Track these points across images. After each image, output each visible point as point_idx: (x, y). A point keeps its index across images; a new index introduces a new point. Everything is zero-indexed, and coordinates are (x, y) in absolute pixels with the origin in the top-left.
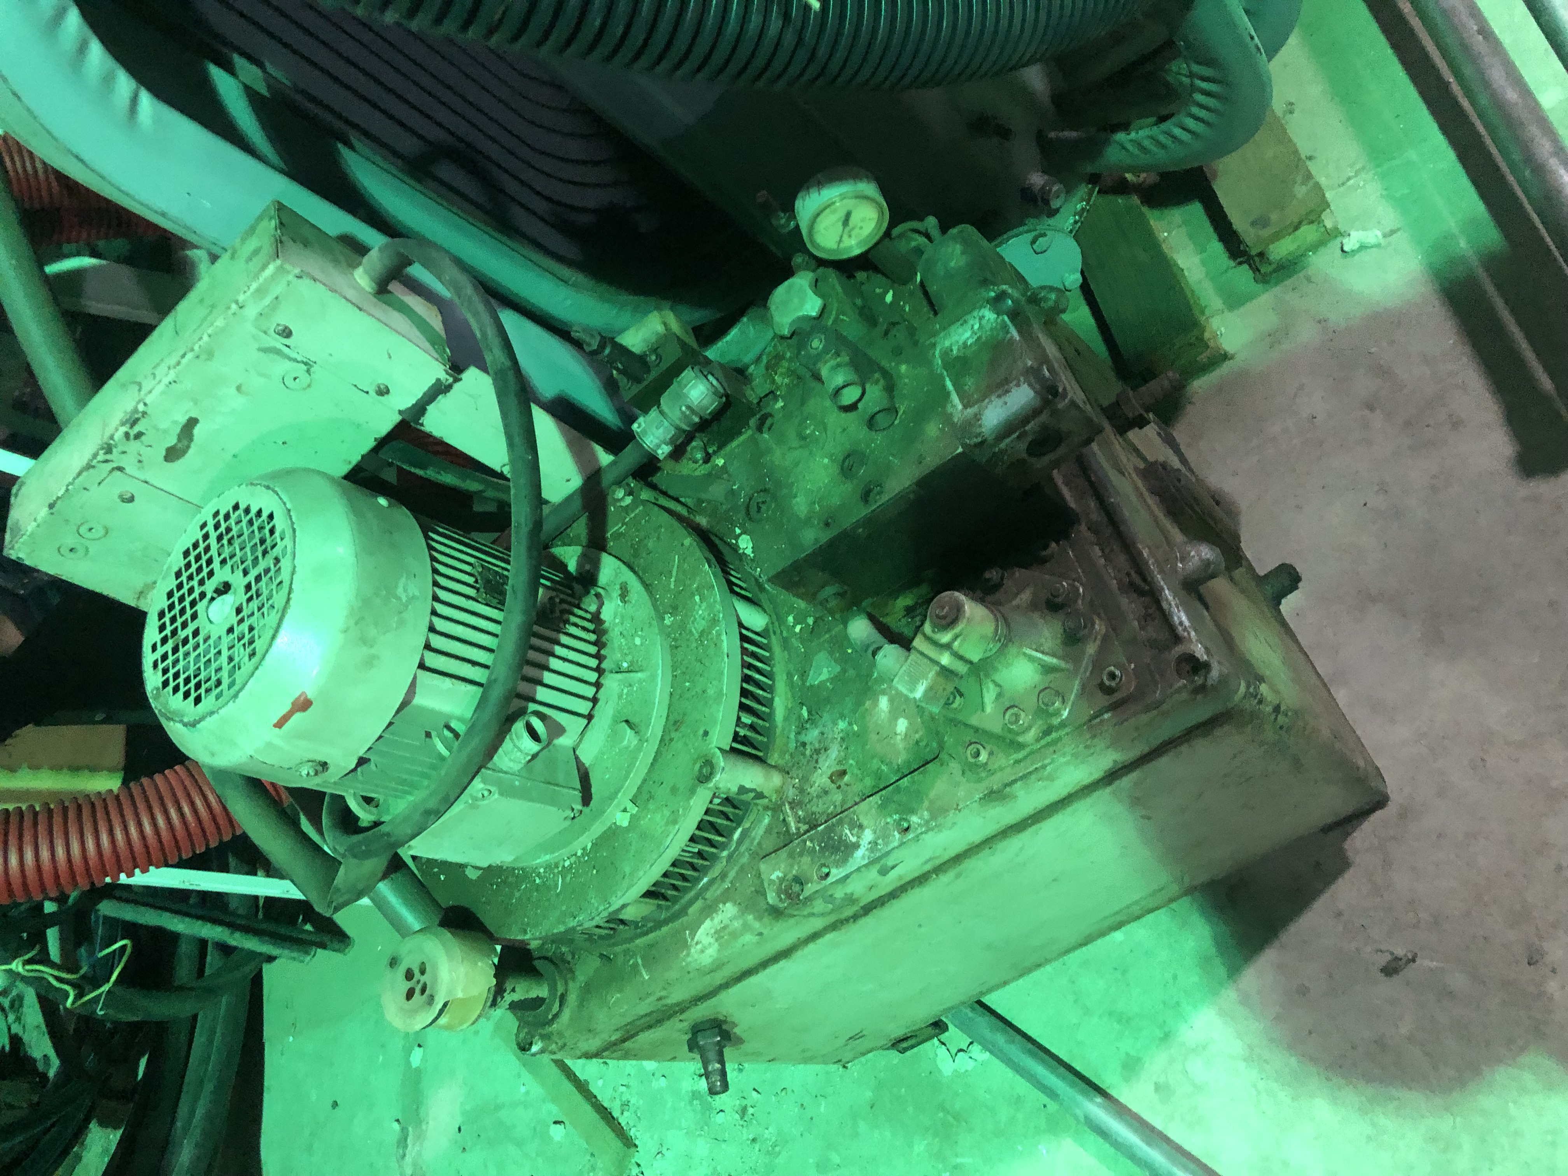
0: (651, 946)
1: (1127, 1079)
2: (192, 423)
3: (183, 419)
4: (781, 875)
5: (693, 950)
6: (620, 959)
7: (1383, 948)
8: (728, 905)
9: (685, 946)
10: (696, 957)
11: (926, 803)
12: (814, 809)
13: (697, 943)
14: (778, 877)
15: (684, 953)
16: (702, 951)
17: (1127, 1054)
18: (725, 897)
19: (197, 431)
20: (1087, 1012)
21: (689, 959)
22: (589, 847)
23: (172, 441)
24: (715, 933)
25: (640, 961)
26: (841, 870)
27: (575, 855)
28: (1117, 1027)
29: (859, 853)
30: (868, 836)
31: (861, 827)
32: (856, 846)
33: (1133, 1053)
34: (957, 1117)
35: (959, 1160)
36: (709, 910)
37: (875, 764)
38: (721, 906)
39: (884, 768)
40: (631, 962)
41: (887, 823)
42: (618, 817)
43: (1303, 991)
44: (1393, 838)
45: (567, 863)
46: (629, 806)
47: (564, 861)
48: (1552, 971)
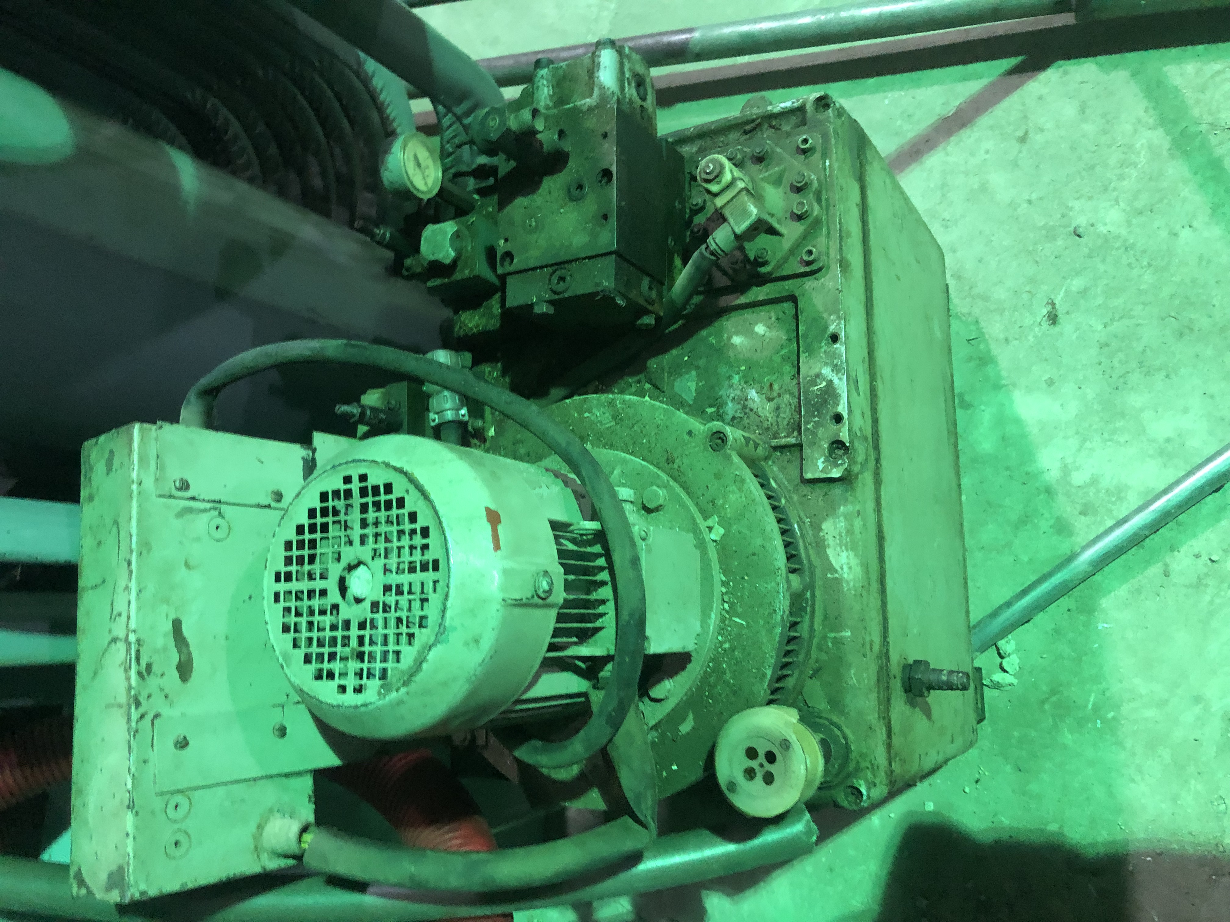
0: (826, 617)
1: (1071, 534)
2: (177, 625)
3: (169, 627)
4: (822, 459)
5: (845, 576)
6: (824, 657)
7: (1039, 320)
8: (823, 527)
9: (838, 581)
10: (851, 577)
11: (825, 315)
12: (785, 422)
13: (842, 569)
14: (823, 463)
15: (845, 585)
16: (850, 568)
17: (1051, 527)
18: (817, 527)
19: (186, 631)
20: (1009, 545)
21: (852, 584)
22: (724, 579)
23: (175, 658)
24: (841, 548)
25: (832, 635)
26: (842, 402)
27: (723, 594)
28: (1029, 526)
29: (836, 381)
30: (827, 371)
31: (818, 375)
32: (830, 382)
33: (1052, 522)
34: (1054, 692)
35: (1090, 706)
36: (820, 545)
37: (777, 359)
38: (821, 534)
39: (783, 352)
40: (830, 644)
41: (825, 351)
42: (713, 536)
43: (1050, 382)
44: (971, 288)
45: (726, 606)
46: (709, 523)
47: (724, 609)
48: (1092, 225)
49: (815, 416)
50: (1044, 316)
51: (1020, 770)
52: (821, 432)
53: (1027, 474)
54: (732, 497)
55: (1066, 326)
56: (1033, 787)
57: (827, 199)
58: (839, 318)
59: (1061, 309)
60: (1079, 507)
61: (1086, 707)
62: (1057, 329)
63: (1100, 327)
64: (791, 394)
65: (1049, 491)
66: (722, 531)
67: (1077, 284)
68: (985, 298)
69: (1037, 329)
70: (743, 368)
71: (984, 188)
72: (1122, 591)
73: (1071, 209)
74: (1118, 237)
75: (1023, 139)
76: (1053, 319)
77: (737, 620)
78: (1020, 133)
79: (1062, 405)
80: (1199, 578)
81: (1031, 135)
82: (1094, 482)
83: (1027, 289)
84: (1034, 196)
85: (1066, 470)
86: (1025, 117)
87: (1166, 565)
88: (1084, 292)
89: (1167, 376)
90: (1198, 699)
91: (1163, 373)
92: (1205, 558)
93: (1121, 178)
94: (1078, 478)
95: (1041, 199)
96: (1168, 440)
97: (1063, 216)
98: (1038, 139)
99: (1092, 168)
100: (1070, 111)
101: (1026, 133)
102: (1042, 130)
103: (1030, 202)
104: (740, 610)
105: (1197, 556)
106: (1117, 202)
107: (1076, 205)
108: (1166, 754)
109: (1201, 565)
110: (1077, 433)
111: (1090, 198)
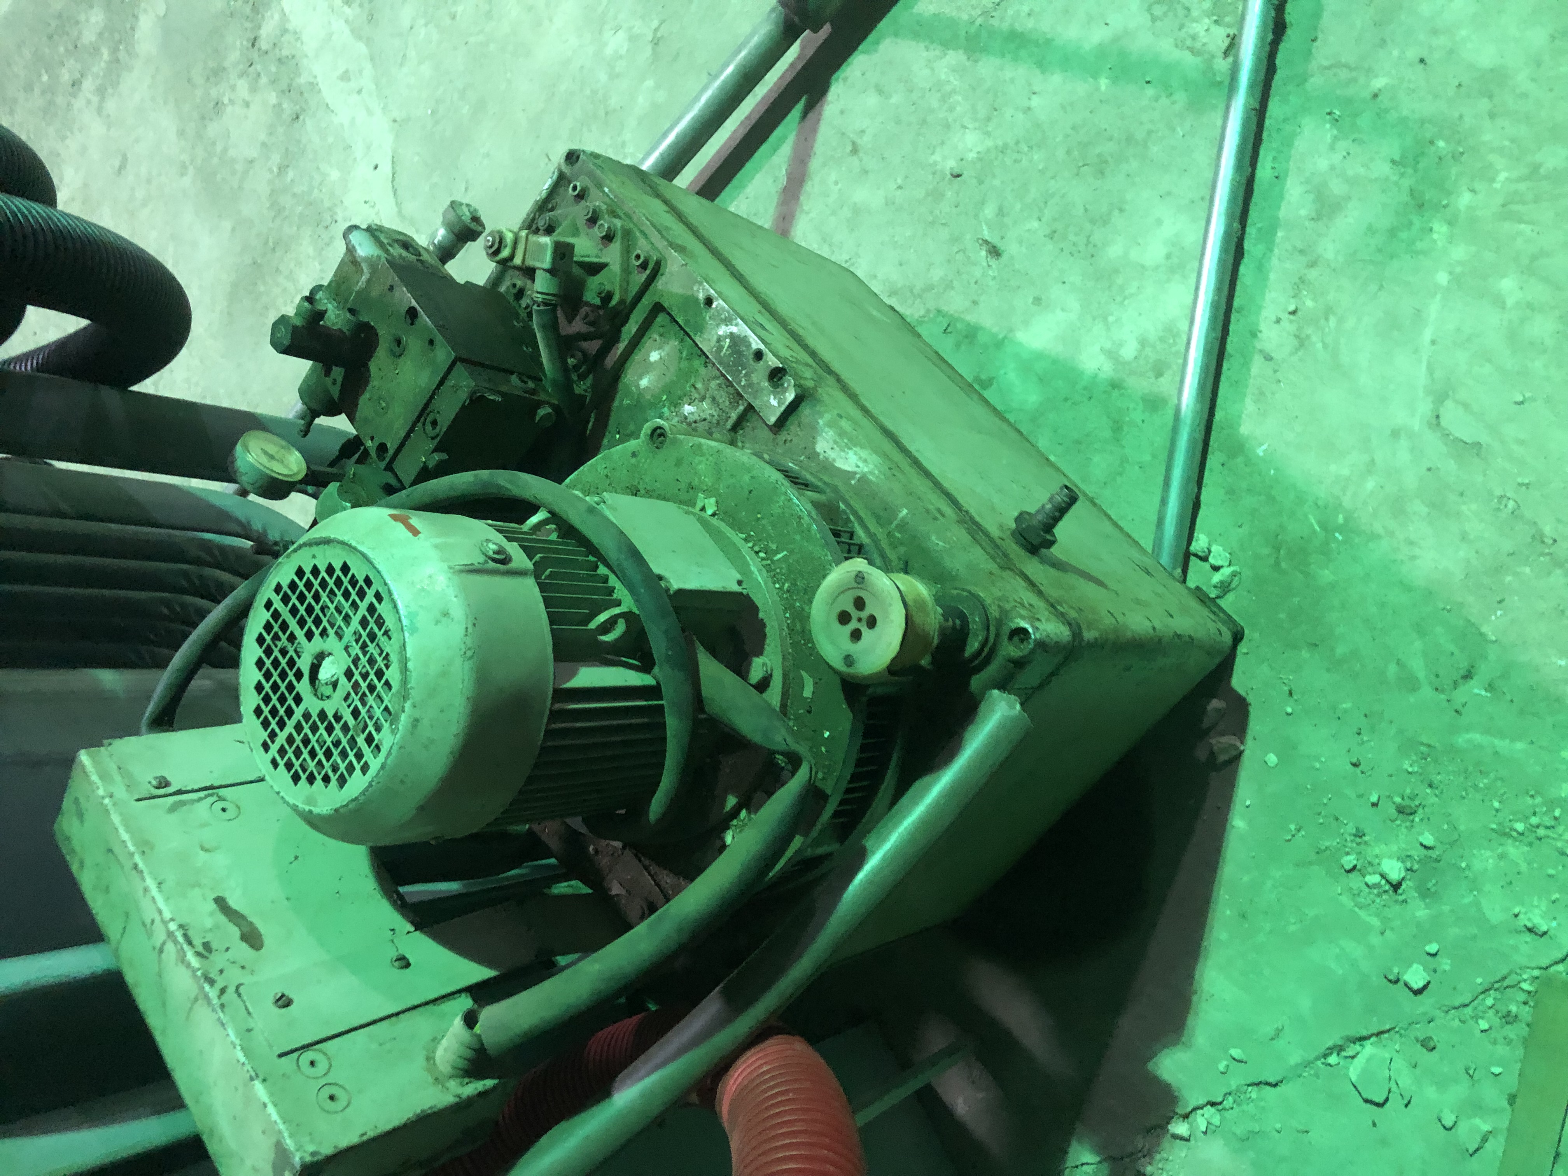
0: (878, 518)
2: (220, 902)
3: (213, 906)
5: (866, 470)
8: (818, 450)
9: (863, 479)
10: (871, 466)
14: (775, 398)
19: (234, 903)
22: (744, 536)
23: (234, 932)
25: (893, 525)
26: (751, 340)
27: (752, 548)
30: (723, 330)
31: (719, 341)
32: (732, 336)
41: (710, 317)
42: (710, 512)
43: (1037, 301)
44: (911, 291)
45: (762, 555)
46: (699, 505)
47: (763, 559)
48: (962, 160)
49: (741, 372)
50: (987, 257)
51: (1316, 645)
52: (755, 378)
53: (1085, 388)
54: (702, 467)
55: (1011, 248)
56: (1341, 650)
57: (624, 214)
58: (701, 283)
59: (995, 240)
60: (1151, 374)
61: (1314, 531)
62: (1005, 258)
63: (1035, 224)
64: (716, 378)
65: (1115, 385)
66: (713, 500)
67: (989, 211)
68: (930, 288)
69: (991, 273)
70: (665, 397)
71: (857, 210)
72: (1249, 406)
73: (935, 163)
74: (988, 150)
75: (855, 150)
76: (995, 252)
77: (779, 556)
78: (849, 148)
79: (1063, 310)
80: (1297, 337)
81: (859, 141)
82: (1143, 343)
83: (955, 249)
84: (899, 181)
85: (1112, 355)
86: (843, 134)
87: (1261, 351)
88: (1001, 212)
89: (1121, 210)
90: (1395, 434)
91: (1116, 212)
92: (1285, 316)
93: (951, 109)
94: (1129, 352)
95: (906, 177)
96: (1168, 256)
97: (934, 173)
98: (865, 141)
99: (924, 121)
100: (872, 100)
101: (854, 143)
102: (863, 132)
103: (900, 187)
104: (774, 547)
105: (1278, 321)
106: (964, 127)
107: (937, 157)
108: (1419, 507)
109: (1288, 325)
110: (1094, 319)
111: (943, 143)
